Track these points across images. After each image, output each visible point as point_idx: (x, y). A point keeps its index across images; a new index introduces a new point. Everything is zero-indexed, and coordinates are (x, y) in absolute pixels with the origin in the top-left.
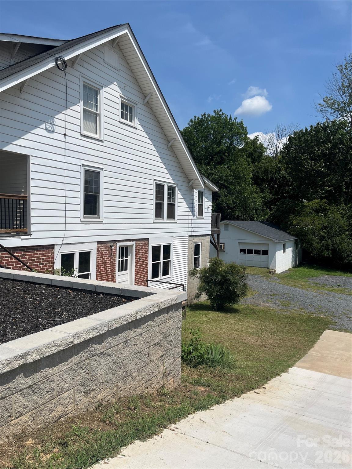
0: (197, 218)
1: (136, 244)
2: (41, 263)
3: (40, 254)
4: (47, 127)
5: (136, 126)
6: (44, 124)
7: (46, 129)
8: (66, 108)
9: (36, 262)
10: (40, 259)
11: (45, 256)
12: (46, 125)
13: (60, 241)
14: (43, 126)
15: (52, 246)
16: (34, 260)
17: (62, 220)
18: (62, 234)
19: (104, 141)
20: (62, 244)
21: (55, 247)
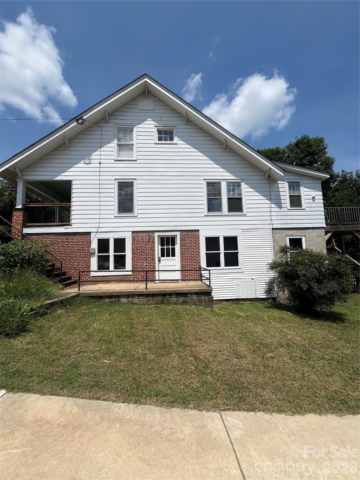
0: (288, 210)
1: (180, 234)
2: (81, 243)
3: (80, 238)
4: (86, 161)
5: (177, 143)
6: (83, 161)
7: (85, 163)
8: (101, 147)
9: (77, 243)
10: (80, 241)
11: (84, 239)
12: (84, 161)
13: (95, 230)
14: (83, 162)
15: (89, 233)
16: (75, 241)
17: (98, 216)
18: (97, 225)
19: (138, 160)
20: (97, 232)
21: (92, 234)
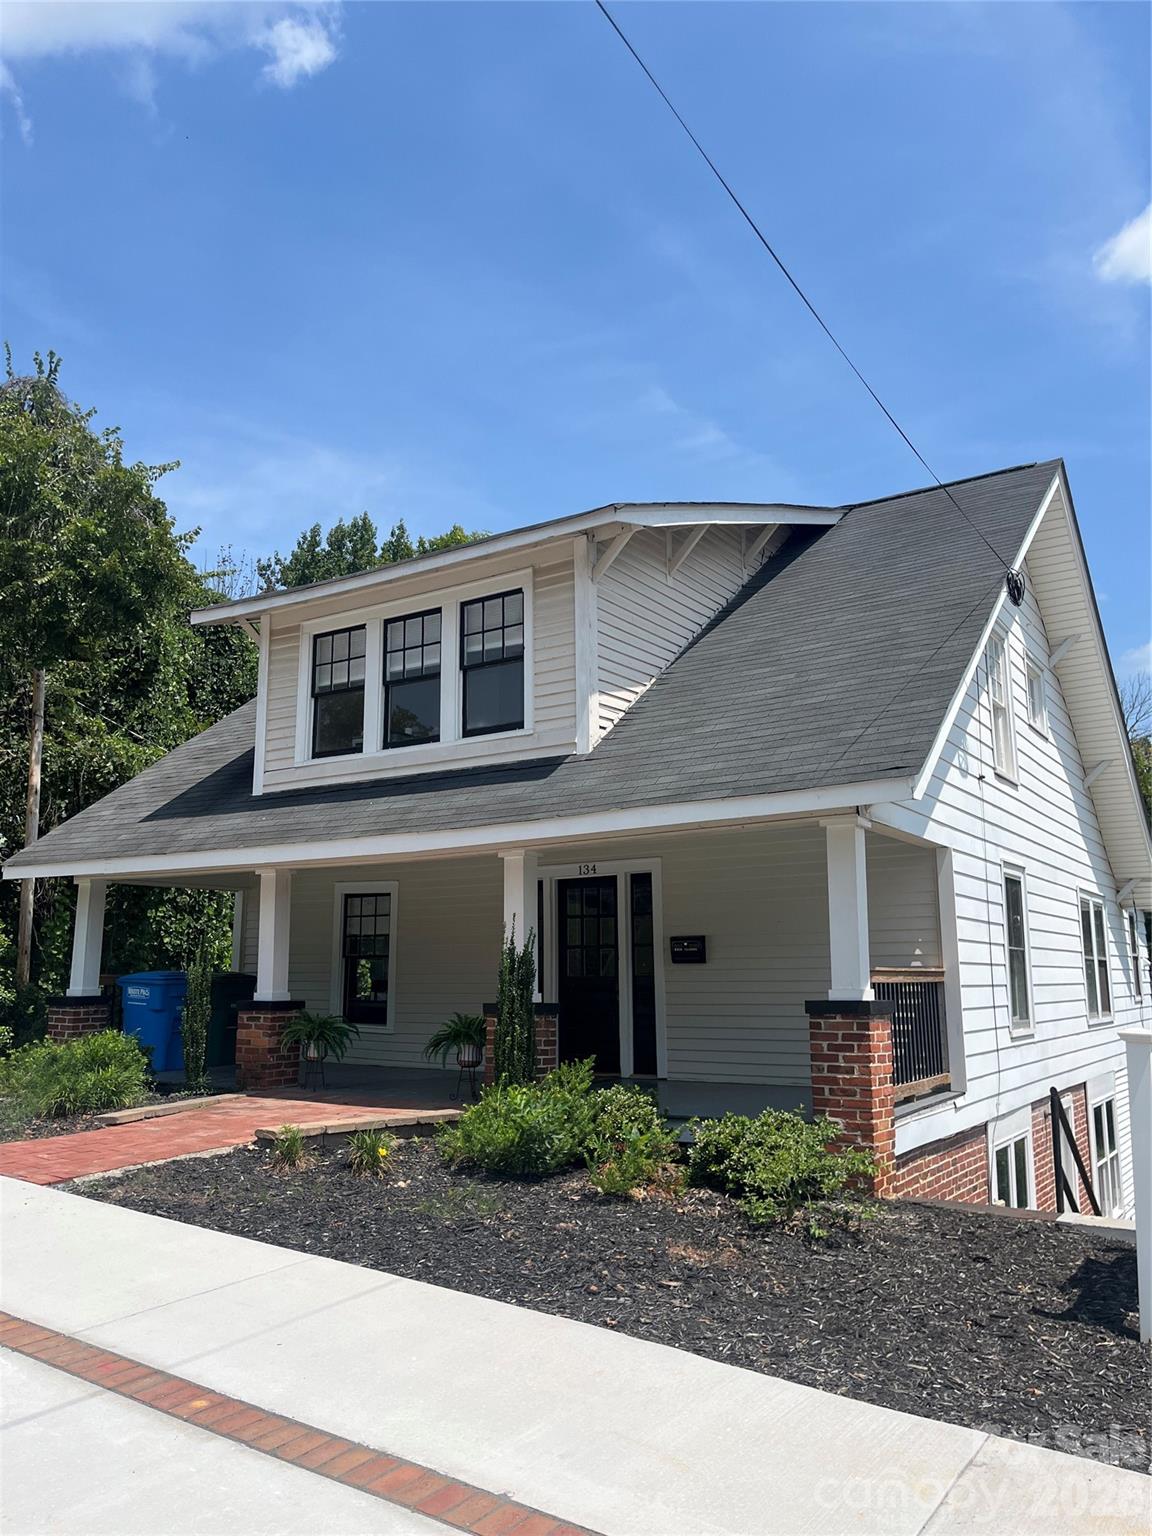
0: (1136, 1003)
1: (1073, 1103)
4: (961, 760)
5: (1047, 736)
6: (957, 754)
7: (960, 769)
11: (978, 1161)
12: (959, 757)
14: (956, 760)
18: (995, 1085)
19: (1020, 788)
21: (989, 1128)
